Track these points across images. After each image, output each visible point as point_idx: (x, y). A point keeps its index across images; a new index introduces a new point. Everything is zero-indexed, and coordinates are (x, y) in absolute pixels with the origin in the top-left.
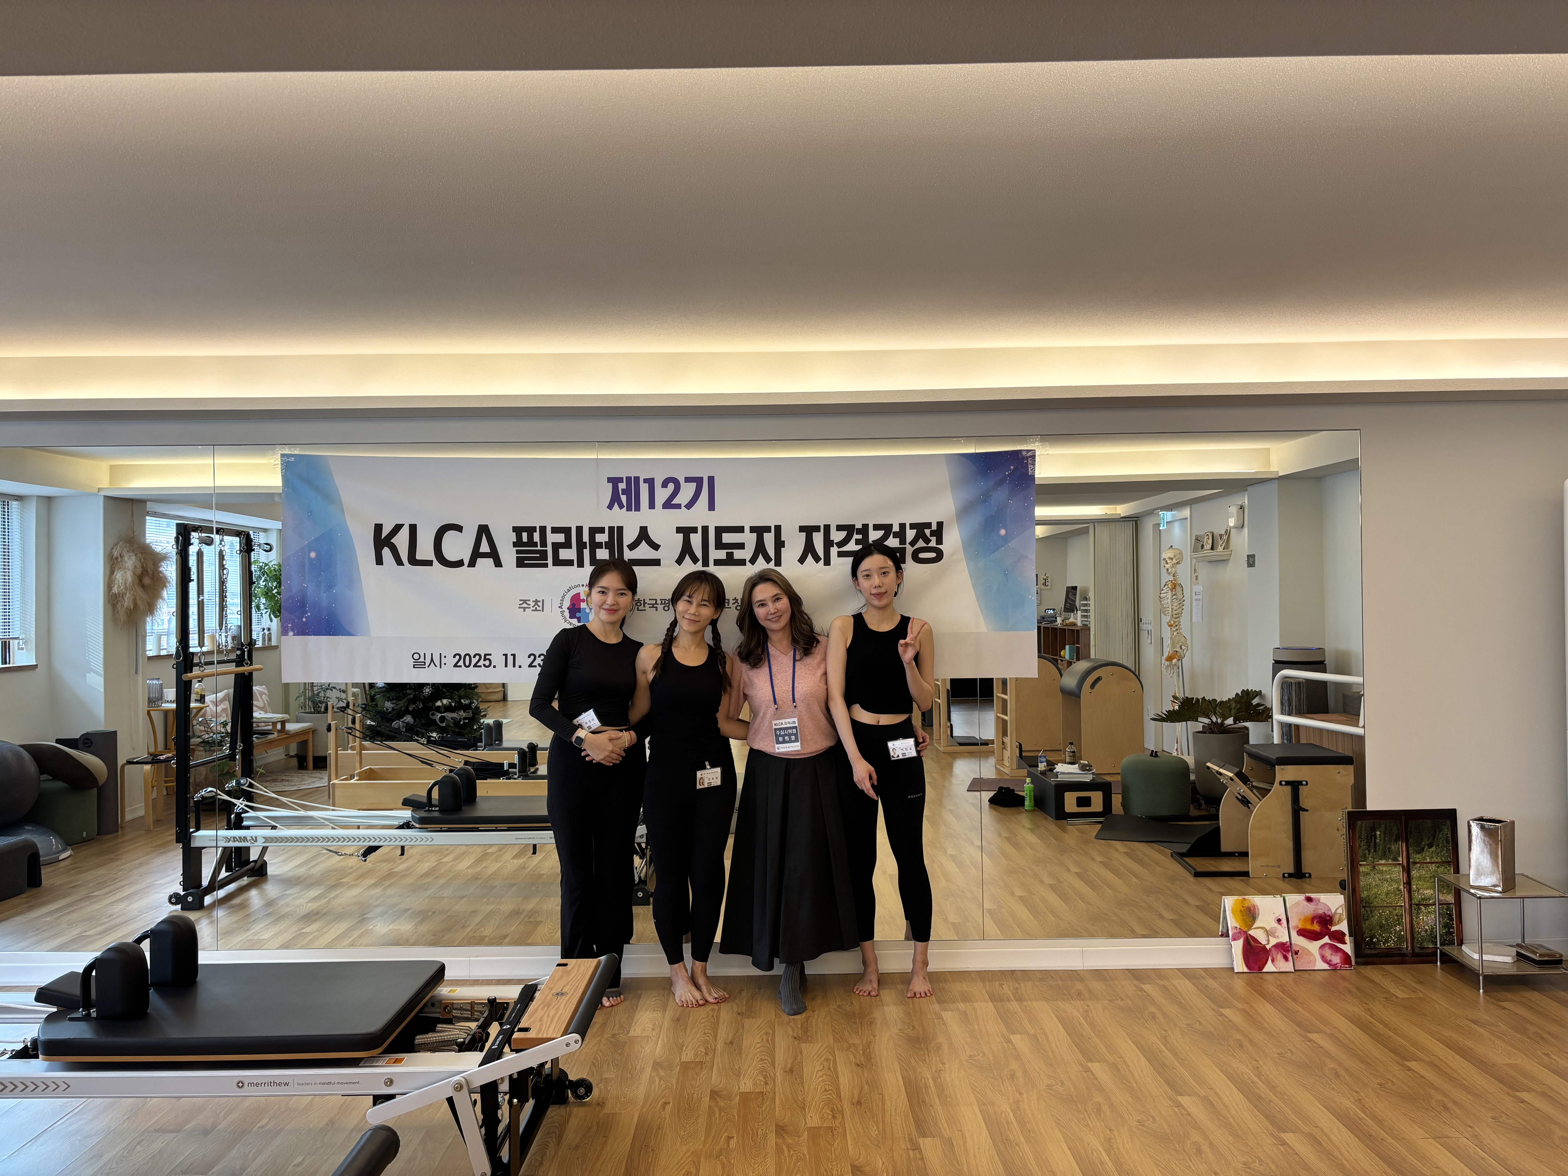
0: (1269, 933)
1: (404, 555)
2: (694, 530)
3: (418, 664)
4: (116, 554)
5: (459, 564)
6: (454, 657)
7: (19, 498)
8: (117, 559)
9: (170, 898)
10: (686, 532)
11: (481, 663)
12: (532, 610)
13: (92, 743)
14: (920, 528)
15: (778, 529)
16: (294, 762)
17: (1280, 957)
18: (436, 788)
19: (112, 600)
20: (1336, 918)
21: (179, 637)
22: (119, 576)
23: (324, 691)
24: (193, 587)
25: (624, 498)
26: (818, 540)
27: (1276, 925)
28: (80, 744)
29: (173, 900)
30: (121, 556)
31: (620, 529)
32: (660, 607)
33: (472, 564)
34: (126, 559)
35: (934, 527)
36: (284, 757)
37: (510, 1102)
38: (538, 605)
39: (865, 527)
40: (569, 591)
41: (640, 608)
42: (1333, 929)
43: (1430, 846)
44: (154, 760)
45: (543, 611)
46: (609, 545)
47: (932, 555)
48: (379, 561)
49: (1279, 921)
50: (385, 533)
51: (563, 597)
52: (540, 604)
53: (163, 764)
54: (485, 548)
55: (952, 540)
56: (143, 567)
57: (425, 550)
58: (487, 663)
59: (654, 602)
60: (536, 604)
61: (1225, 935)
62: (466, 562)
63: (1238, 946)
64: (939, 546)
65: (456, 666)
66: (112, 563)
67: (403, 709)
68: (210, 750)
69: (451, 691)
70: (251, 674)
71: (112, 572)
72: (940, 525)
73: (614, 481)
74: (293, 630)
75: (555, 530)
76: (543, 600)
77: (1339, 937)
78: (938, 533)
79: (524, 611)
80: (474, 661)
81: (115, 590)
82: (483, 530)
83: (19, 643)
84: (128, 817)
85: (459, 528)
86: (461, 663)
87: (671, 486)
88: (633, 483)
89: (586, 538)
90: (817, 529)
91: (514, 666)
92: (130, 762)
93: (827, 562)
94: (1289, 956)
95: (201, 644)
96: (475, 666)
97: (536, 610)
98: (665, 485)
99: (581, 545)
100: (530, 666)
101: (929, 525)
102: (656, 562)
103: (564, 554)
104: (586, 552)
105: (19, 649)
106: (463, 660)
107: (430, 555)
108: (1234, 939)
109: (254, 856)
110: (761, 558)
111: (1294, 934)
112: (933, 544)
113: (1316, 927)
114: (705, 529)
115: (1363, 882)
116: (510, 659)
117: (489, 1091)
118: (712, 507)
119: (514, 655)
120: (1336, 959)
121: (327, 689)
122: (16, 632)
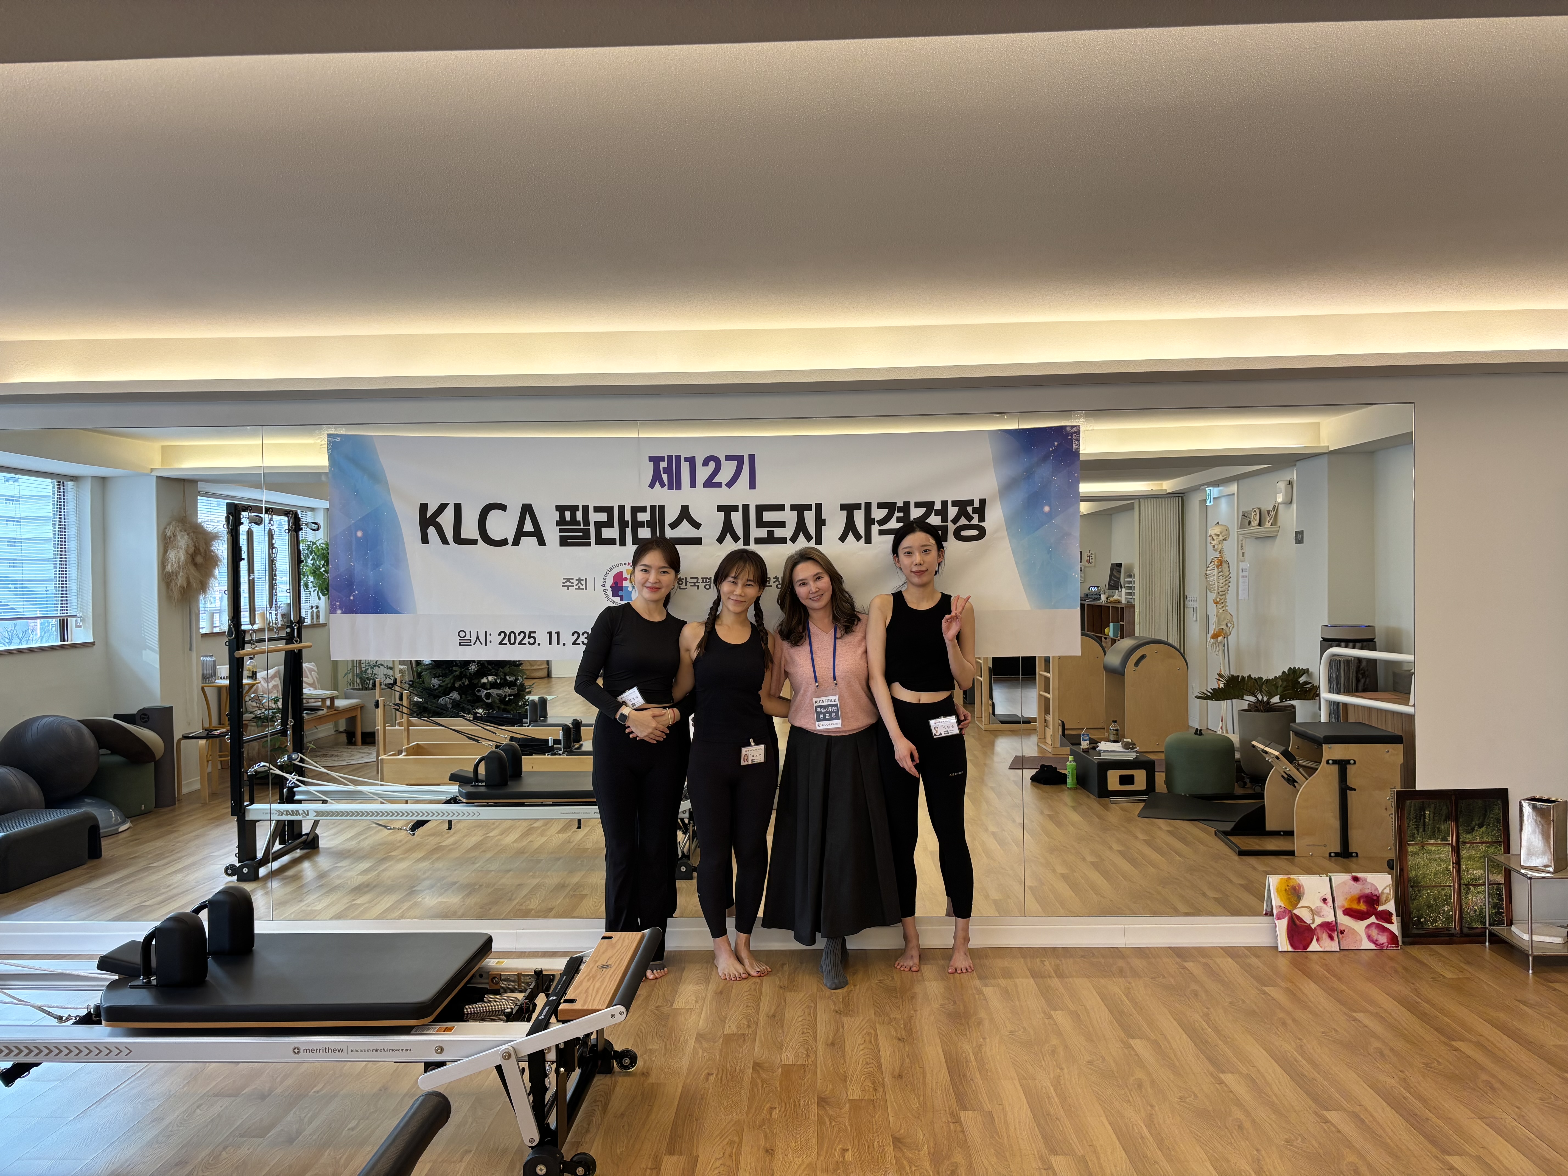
0: (1314, 912)
1: (449, 534)
2: (735, 508)
3: (464, 642)
4: (169, 533)
5: (504, 542)
6: (500, 634)
7: (74, 478)
8: (170, 538)
9: (227, 869)
10: (727, 510)
11: (526, 640)
12: (576, 589)
13: (148, 718)
14: (962, 505)
15: (819, 507)
16: (343, 738)
17: (1325, 936)
18: (483, 764)
19: (166, 579)
20: (1383, 898)
21: (231, 615)
22: (172, 555)
23: (372, 668)
24: (244, 565)
25: (665, 477)
26: (859, 518)
27: (1322, 904)
28: (138, 719)
29: (229, 871)
30: (174, 536)
31: (662, 508)
32: (702, 586)
33: (516, 543)
34: (179, 538)
35: (977, 504)
36: (333, 732)
37: (557, 1071)
38: (581, 583)
39: (907, 504)
40: (611, 569)
41: (682, 586)
42: (1380, 908)
43: (1481, 826)
44: (208, 735)
45: (586, 589)
46: (651, 524)
47: (975, 533)
48: (425, 540)
49: (1325, 900)
50: (430, 513)
51: (606, 576)
52: (583, 582)
53: (218, 739)
54: (528, 527)
55: (995, 518)
56: (195, 546)
57: (470, 529)
58: (532, 640)
59: (695, 580)
60: (580, 582)
61: (1270, 914)
62: (510, 541)
63: (1282, 925)
64: (981, 524)
65: (501, 643)
66: (166, 542)
67: (449, 686)
68: (262, 726)
69: (496, 668)
70: (300, 651)
71: (165, 551)
72: (983, 502)
73: (656, 460)
74: (341, 608)
75: (598, 509)
76: (586, 579)
77: (1386, 916)
78: (981, 511)
79: (568, 589)
80: (519, 638)
81: (169, 568)
82: (527, 509)
83: (76, 621)
84: (185, 790)
85: (503, 507)
86: (506, 640)
87: (712, 465)
88: (674, 462)
89: (628, 517)
90: (858, 507)
91: (558, 644)
92: (186, 737)
93: (868, 540)
94: (1335, 935)
95: (252, 622)
96: (520, 643)
97: (579, 588)
98: (706, 463)
99: (623, 525)
100: (574, 643)
101: (971, 503)
102: (697, 541)
103: (607, 533)
104: (629, 531)
105: (77, 626)
106: (507, 638)
107: (475, 535)
108: (1279, 918)
109: (306, 829)
110: (801, 536)
111: (1340, 913)
112: (975, 521)
113: (1362, 907)
114: (746, 508)
115: (1411, 861)
116: (554, 636)
117: (537, 1060)
118: (752, 485)
119: (558, 633)
120: (1383, 939)
121: (375, 666)
122: (73, 609)
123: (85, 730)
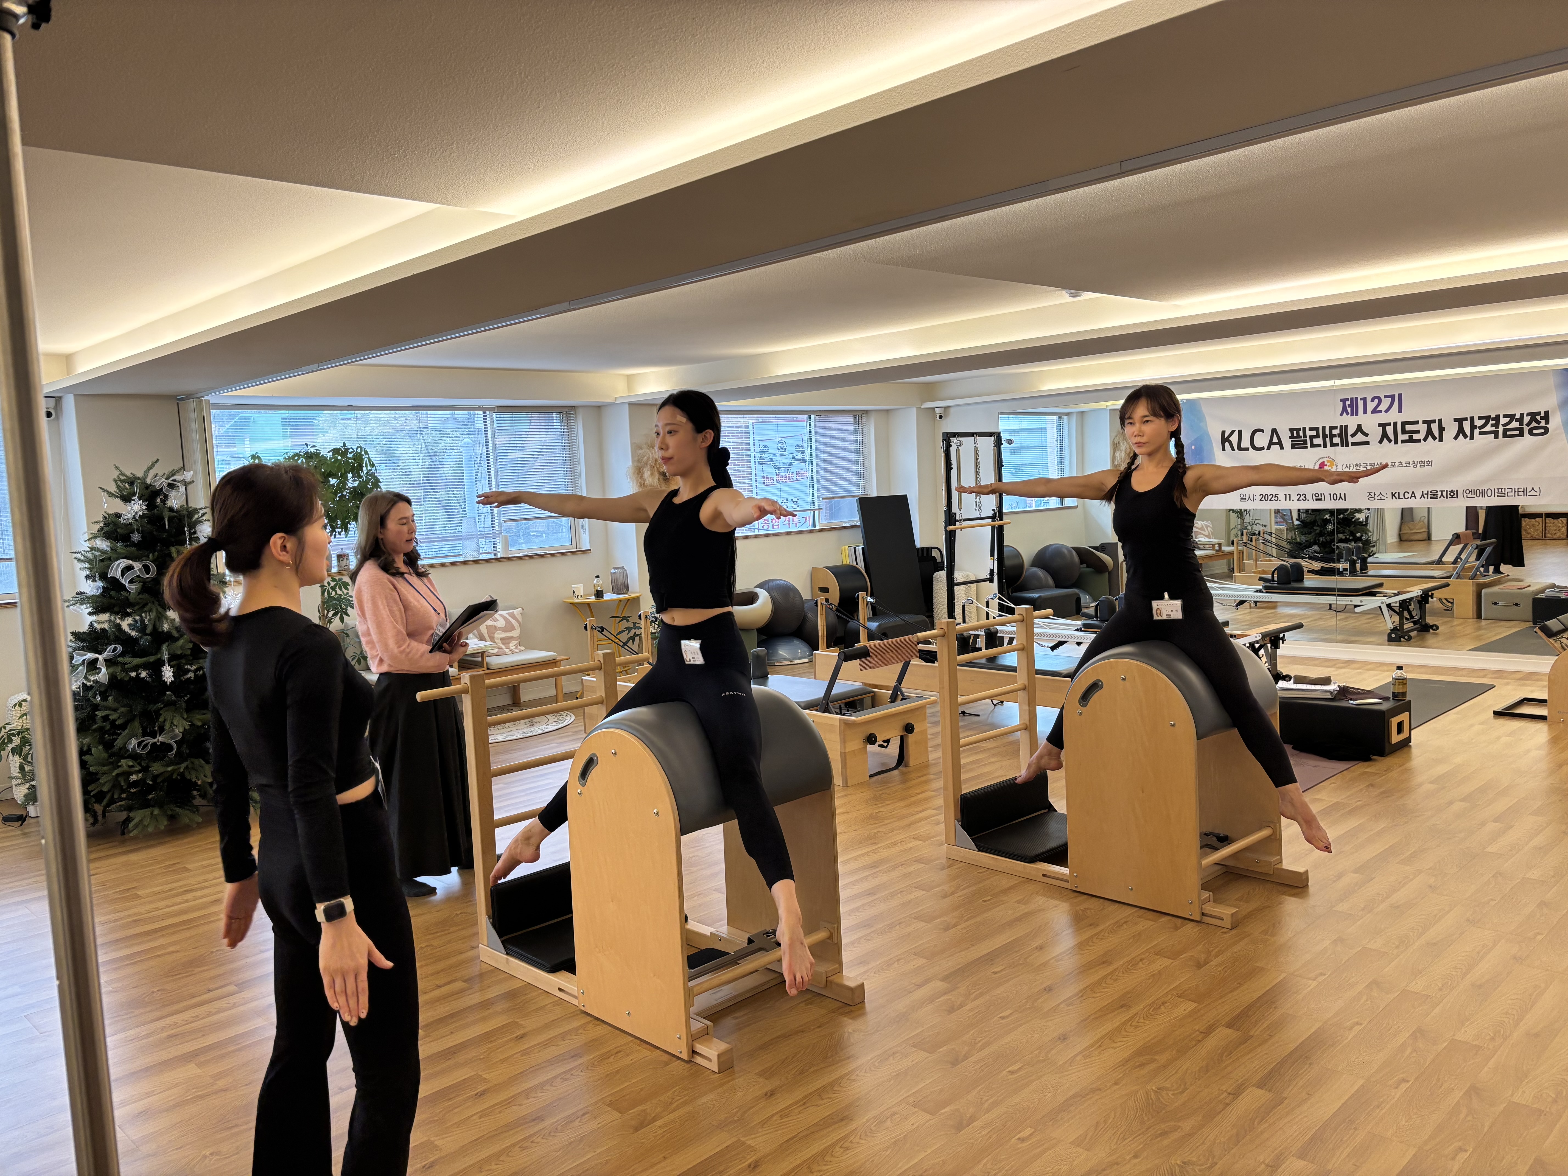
1: (1235, 446)
2: (1389, 424)
5: (1263, 448)
11: (1273, 499)
13: (1105, 549)
14: (1533, 416)
15: (1440, 421)
25: (1349, 409)
26: (1467, 426)
28: (1100, 549)
31: (1346, 426)
33: (1269, 448)
35: (1543, 414)
39: (1498, 417)
40: (1318, 460)
46: (1340, 435)
47: (1542, 431)
48: (1224, 449)
50: (1226, 436)
51: (1315, 464)
54: (1275, 440)
55: (1555, 421)
57: (1246, 443)
58: (1276, 499)
62: (1266, 448)
64: (1546, 425)
66: (1115, 447)
72: (1547, 412)
73: (1344, 401)
75: (1311, 429)
78: (1546, 417)
80: (1270, 498)
82: (1274, 431)
85: (1262, 431)
87: (1376, 401)
88: (1355, 401)
89: (1327, 432)
90: (1465, 419)
91: (1290, 500)
93: (1472, 438)
98: (1372, 400)
99: (1325, 436)
100: (1298, 500)
101: (1539, 413)
102: (1367, 443)
103: (1316, 441)
104: (1328, 440)
107: (1248, 445)
110: (1430, 438)
112: (1542, 424)
114: (1395, 424)
116: (1288, 496)
118: (1400, 411)
123: (1074, 553)
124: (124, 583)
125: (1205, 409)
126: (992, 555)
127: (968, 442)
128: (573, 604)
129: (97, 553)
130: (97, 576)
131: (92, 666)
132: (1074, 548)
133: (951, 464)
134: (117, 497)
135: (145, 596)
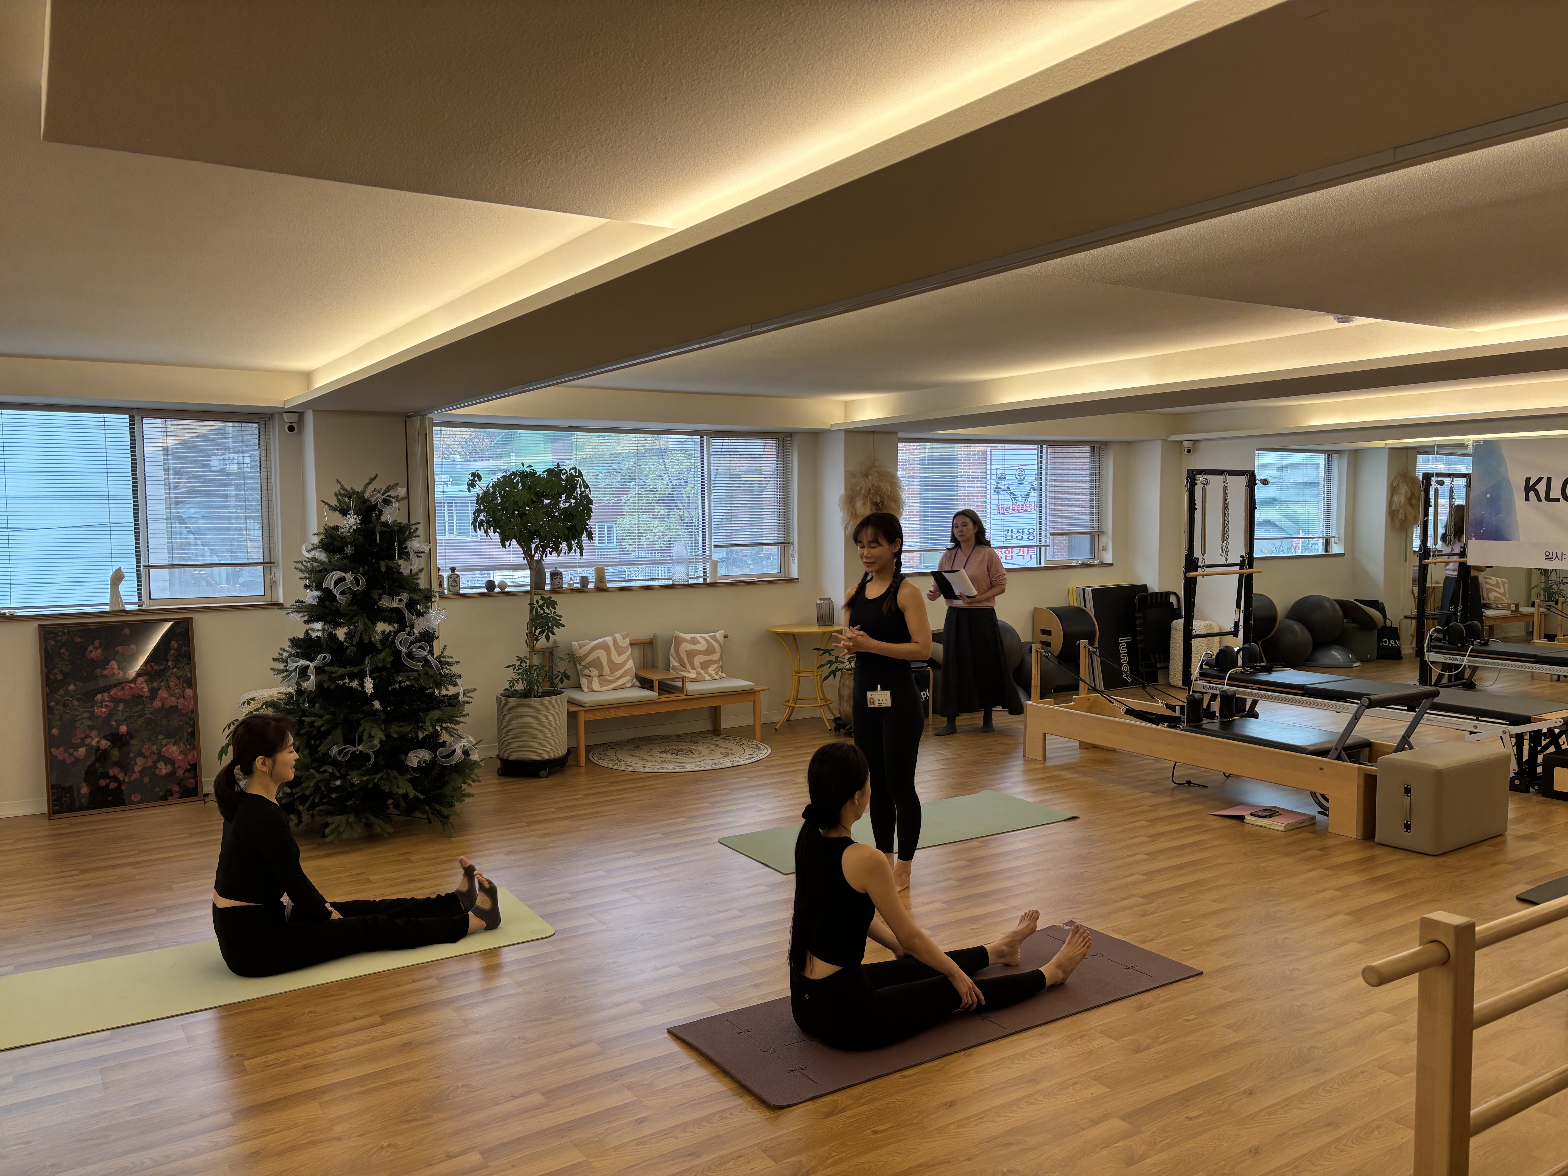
1: (1542, 496)
3: (1548, 558)
4: (1395, 484)
7: (1338, 452)
8: (1396, 489)
13: (1374, 603)
19: (1392, 513)
22: (1396, 498)
24: (1431, 510)
28: (1368, 603)
30: (1398, 486)
34: (1401, 487)
48: (1527, 499)
50: (1531, 483)
56: (1412, 493)
57: (1556, 493)
66: (1393, 490)
71: (1392, 496)
81: (1393, 508)
83: (1335, 540)
92: (1405, 617)
105: (1335, 543)
107: (1559, 496)
122: (1333, 533)
123: (1337, 607)
124: (335, 593)
125: (1505, 451)
126: (1238, 606)
127: (1216, 481)
128: (778, 634)
129: (315, 564)
130: (314, 585)
131: (304, 671)
132: (1337, 601)
133: (1195, 504)
134: (337, 510)
135: (355, 608)
